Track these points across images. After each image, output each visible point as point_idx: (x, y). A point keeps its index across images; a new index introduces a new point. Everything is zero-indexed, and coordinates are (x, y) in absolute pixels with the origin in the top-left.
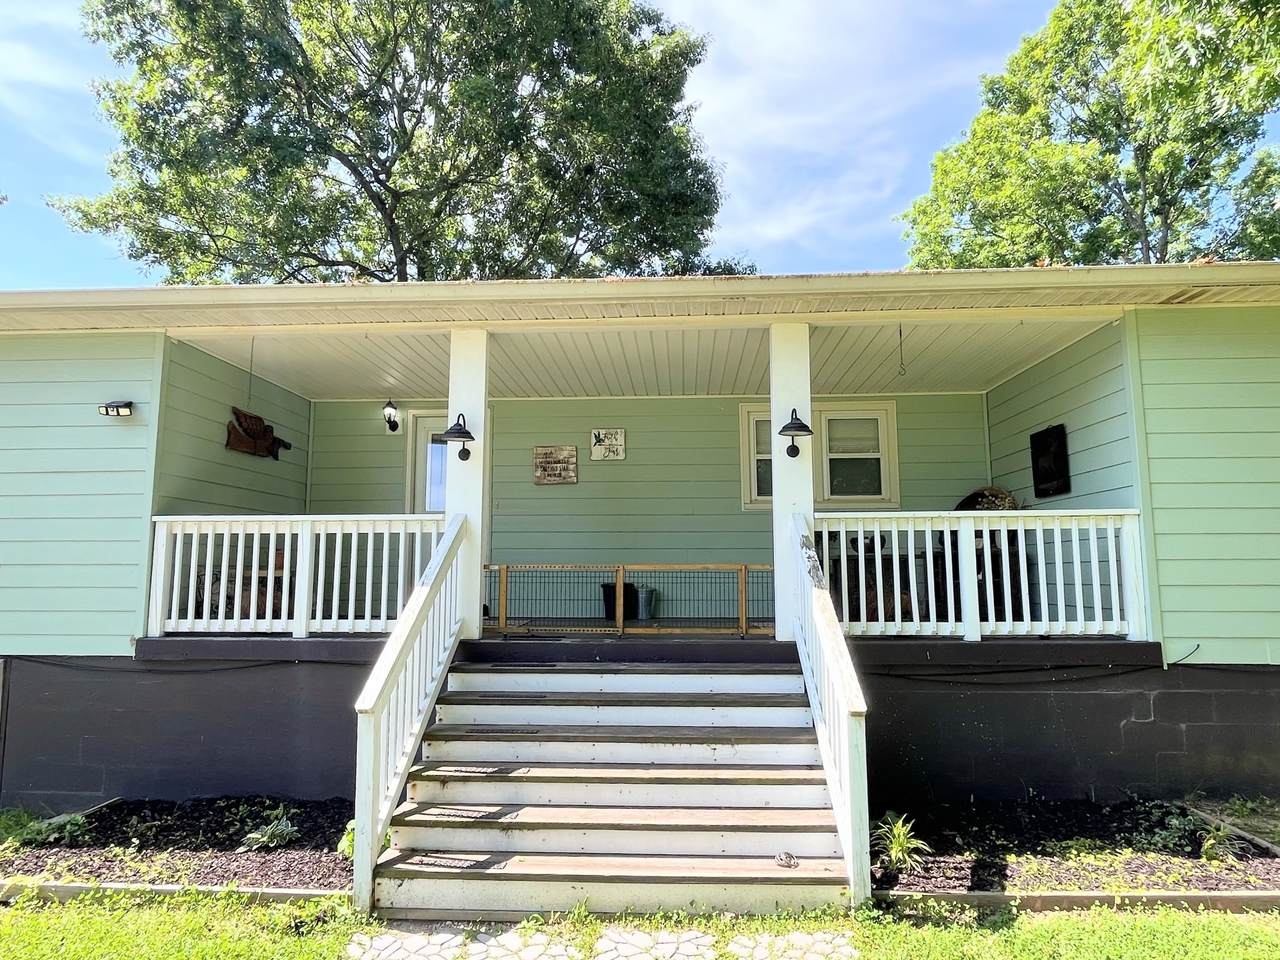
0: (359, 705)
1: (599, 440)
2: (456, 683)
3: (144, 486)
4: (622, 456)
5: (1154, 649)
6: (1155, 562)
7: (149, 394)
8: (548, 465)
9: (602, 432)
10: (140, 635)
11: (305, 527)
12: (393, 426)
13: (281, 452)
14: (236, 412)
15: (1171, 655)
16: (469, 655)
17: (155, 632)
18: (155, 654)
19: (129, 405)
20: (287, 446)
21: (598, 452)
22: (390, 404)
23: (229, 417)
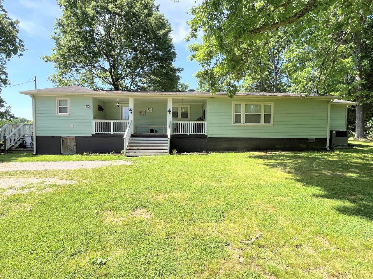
0: (124, 138)
1: (149, 109)
2: (131, 139)
3: (92, 116)
4: (152, 111)
5: (207, 136)
6: (208, 127)
7: (91, 105)
8: (141, 112)
9: (149, 108)
10: (92, 134)
11: (112, 121)
12: (118, 106)
13: (103, 110)
14: (99, 105)
15: (208, 136)
16: (132, 136)
17: (94, 133)
18: (95, 136)
19: (89, 106)
20: (103, 109)
21: (148, 111)
22: (118, 103)
23: (98, 106)
